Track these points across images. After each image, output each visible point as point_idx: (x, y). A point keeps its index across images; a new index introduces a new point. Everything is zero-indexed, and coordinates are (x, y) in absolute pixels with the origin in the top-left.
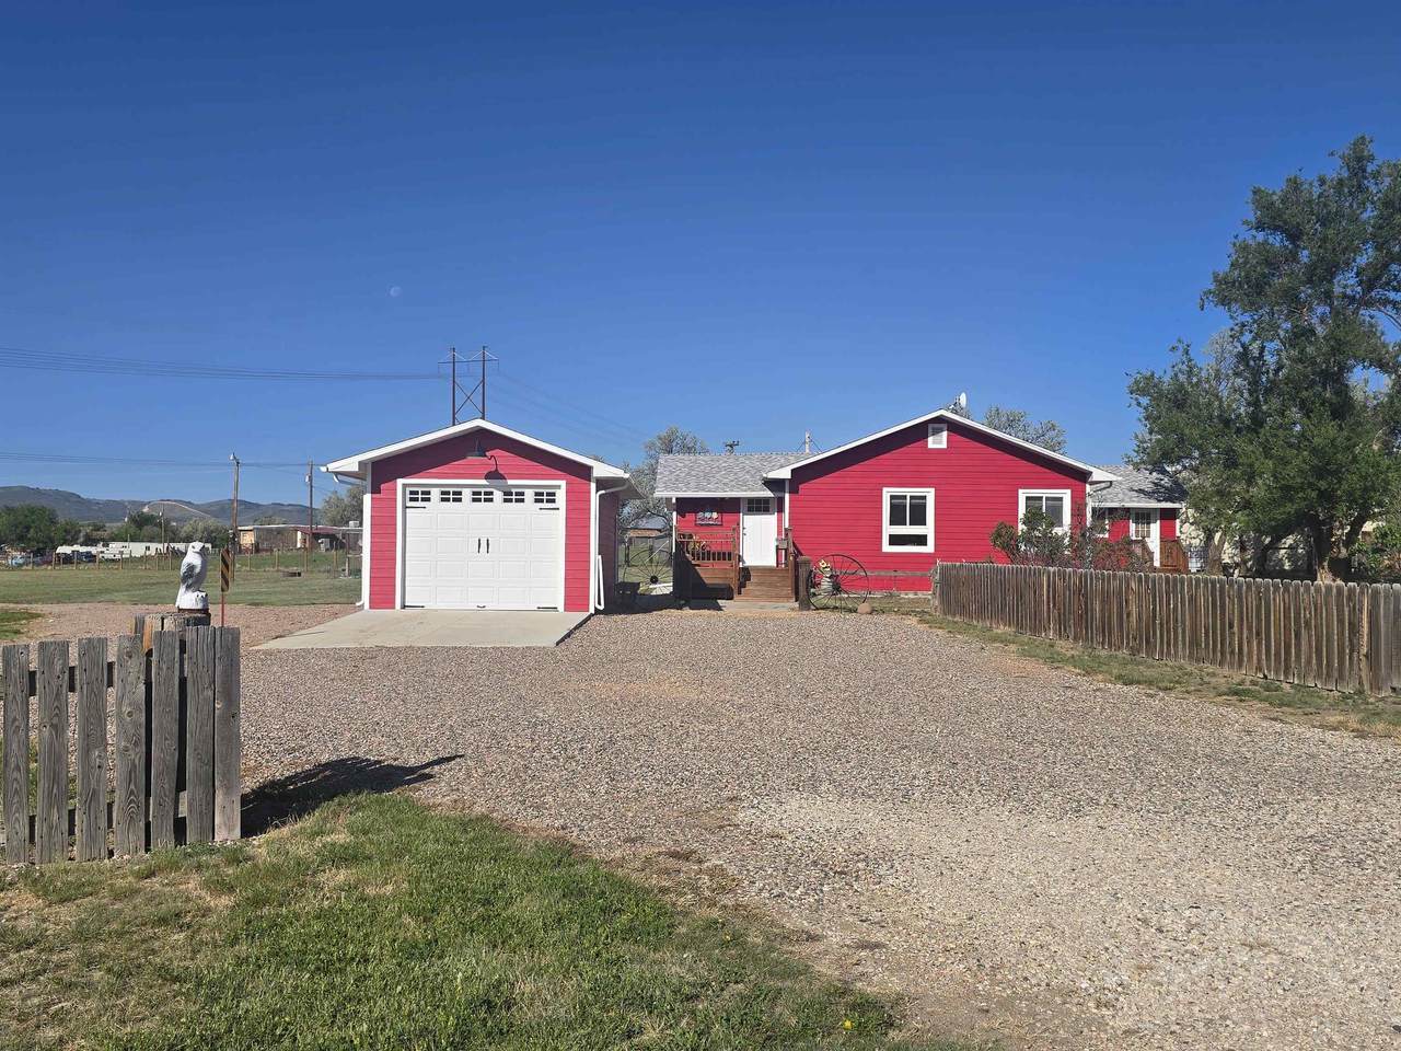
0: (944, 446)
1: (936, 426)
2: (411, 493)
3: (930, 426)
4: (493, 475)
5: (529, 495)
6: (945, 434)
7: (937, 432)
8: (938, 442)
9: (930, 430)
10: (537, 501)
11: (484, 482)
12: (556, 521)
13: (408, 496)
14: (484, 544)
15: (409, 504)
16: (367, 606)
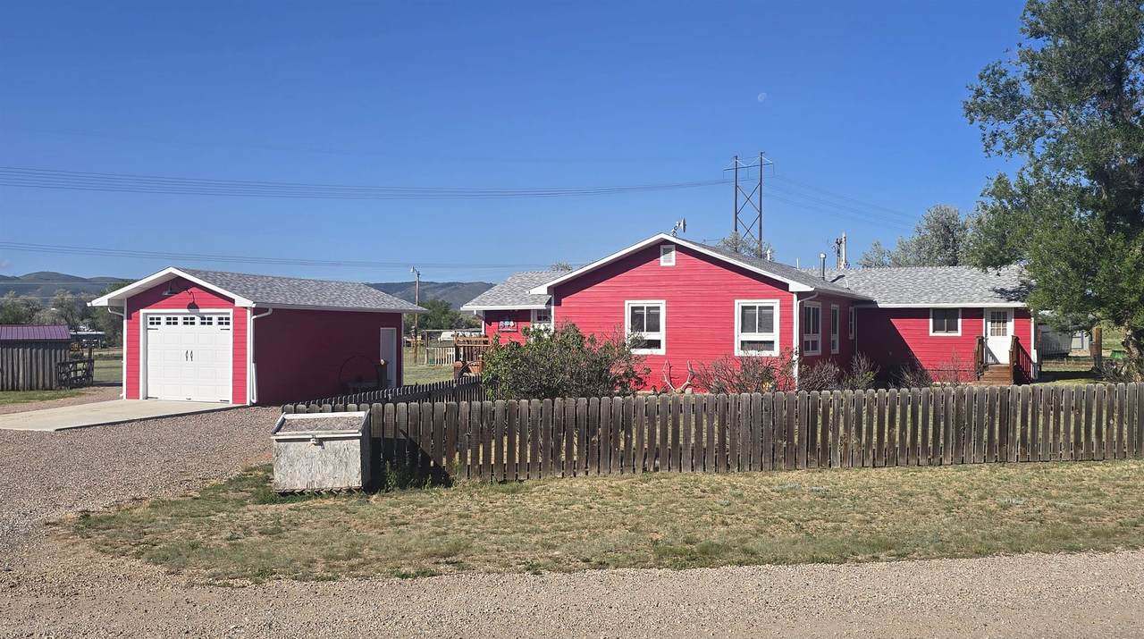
0: (673, 264)
1: (666, 247)
2: (151, 319)
3: (662, 247)
4: (192, 306)
5: (215, 319)
6: (674, 253)
7: (667, 251)
8: (668, 260)
9: (662, 251)
10: (220, 323)
11: (186, 311)
12: (226, 337)
13: (149, 321)
14: (189, 353)
15: (150, 326)
16: (125, 397)
